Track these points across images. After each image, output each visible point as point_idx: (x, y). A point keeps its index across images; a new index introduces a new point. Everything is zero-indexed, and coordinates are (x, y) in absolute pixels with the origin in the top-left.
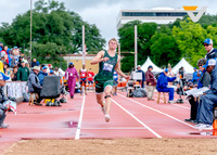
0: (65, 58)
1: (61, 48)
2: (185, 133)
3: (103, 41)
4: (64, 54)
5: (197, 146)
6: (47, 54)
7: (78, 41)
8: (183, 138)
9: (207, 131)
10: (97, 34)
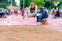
0: (7, 7)
1: (6, 4)
2: (35, 24)
3: (16, 3)
4: (6, 6)
5: (38, 27)
6: (2, 6)
7: (10, 3)
8: (35, 26)
9: (41, 24)
10: (15, 1)
